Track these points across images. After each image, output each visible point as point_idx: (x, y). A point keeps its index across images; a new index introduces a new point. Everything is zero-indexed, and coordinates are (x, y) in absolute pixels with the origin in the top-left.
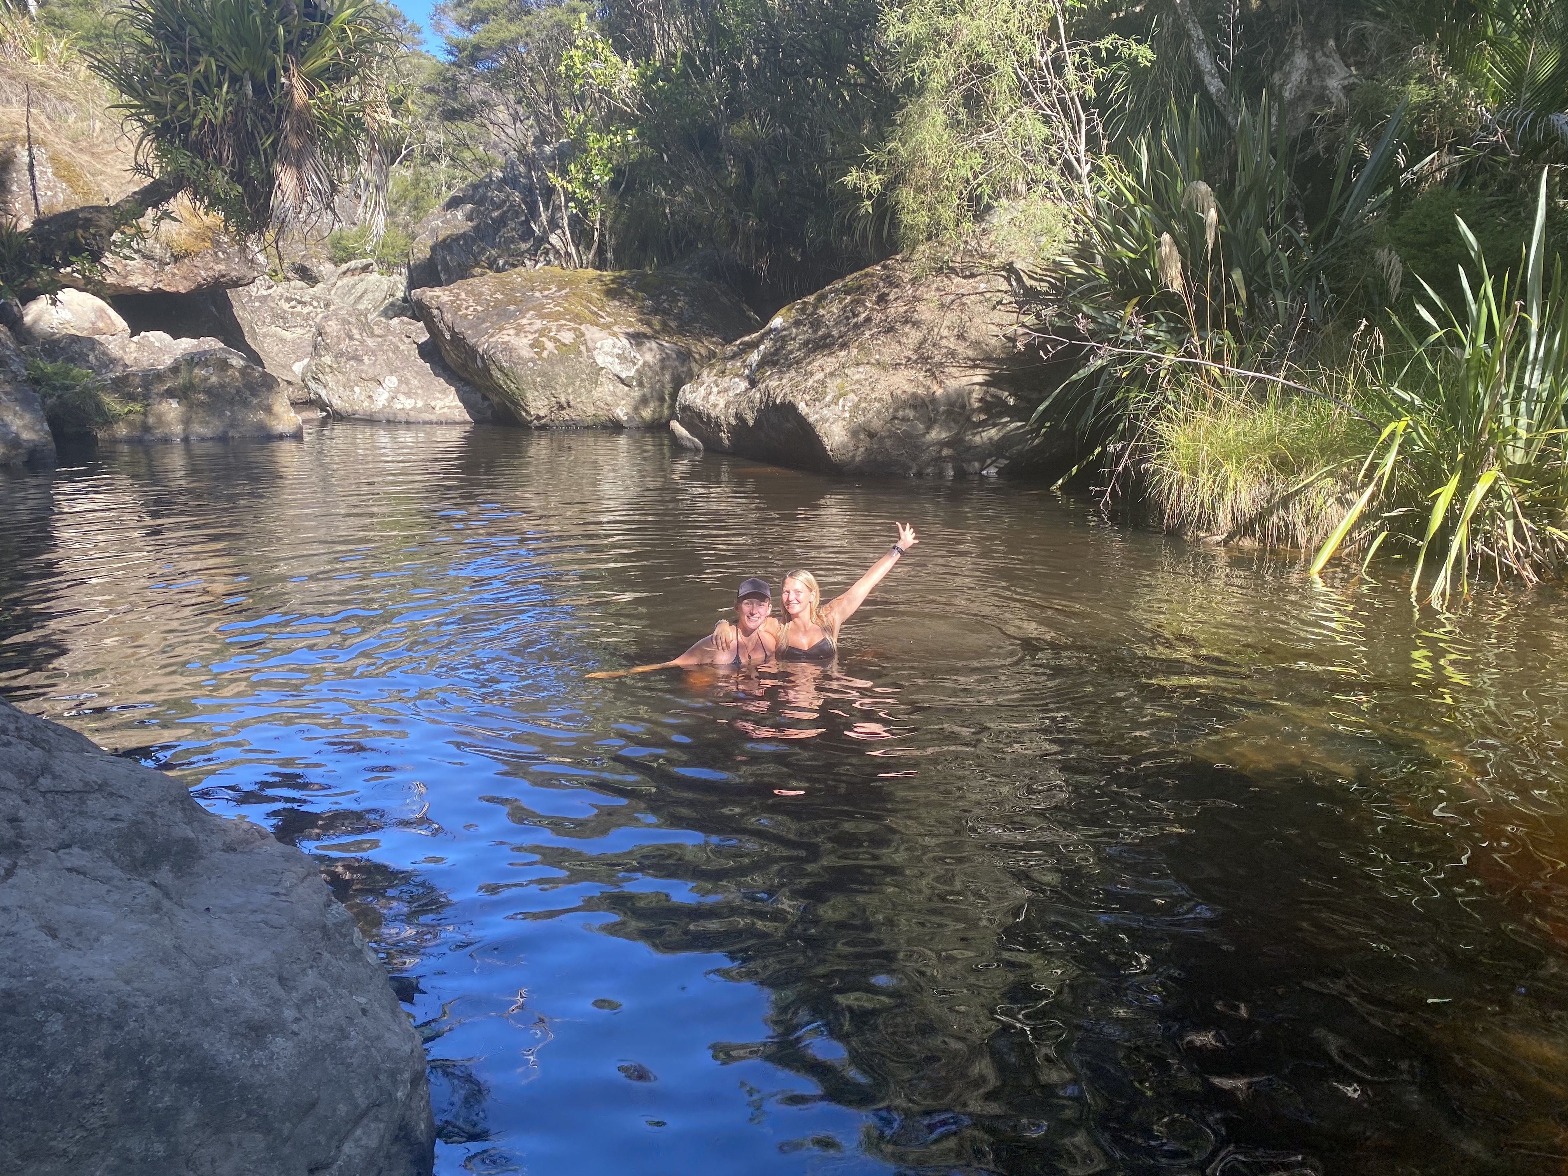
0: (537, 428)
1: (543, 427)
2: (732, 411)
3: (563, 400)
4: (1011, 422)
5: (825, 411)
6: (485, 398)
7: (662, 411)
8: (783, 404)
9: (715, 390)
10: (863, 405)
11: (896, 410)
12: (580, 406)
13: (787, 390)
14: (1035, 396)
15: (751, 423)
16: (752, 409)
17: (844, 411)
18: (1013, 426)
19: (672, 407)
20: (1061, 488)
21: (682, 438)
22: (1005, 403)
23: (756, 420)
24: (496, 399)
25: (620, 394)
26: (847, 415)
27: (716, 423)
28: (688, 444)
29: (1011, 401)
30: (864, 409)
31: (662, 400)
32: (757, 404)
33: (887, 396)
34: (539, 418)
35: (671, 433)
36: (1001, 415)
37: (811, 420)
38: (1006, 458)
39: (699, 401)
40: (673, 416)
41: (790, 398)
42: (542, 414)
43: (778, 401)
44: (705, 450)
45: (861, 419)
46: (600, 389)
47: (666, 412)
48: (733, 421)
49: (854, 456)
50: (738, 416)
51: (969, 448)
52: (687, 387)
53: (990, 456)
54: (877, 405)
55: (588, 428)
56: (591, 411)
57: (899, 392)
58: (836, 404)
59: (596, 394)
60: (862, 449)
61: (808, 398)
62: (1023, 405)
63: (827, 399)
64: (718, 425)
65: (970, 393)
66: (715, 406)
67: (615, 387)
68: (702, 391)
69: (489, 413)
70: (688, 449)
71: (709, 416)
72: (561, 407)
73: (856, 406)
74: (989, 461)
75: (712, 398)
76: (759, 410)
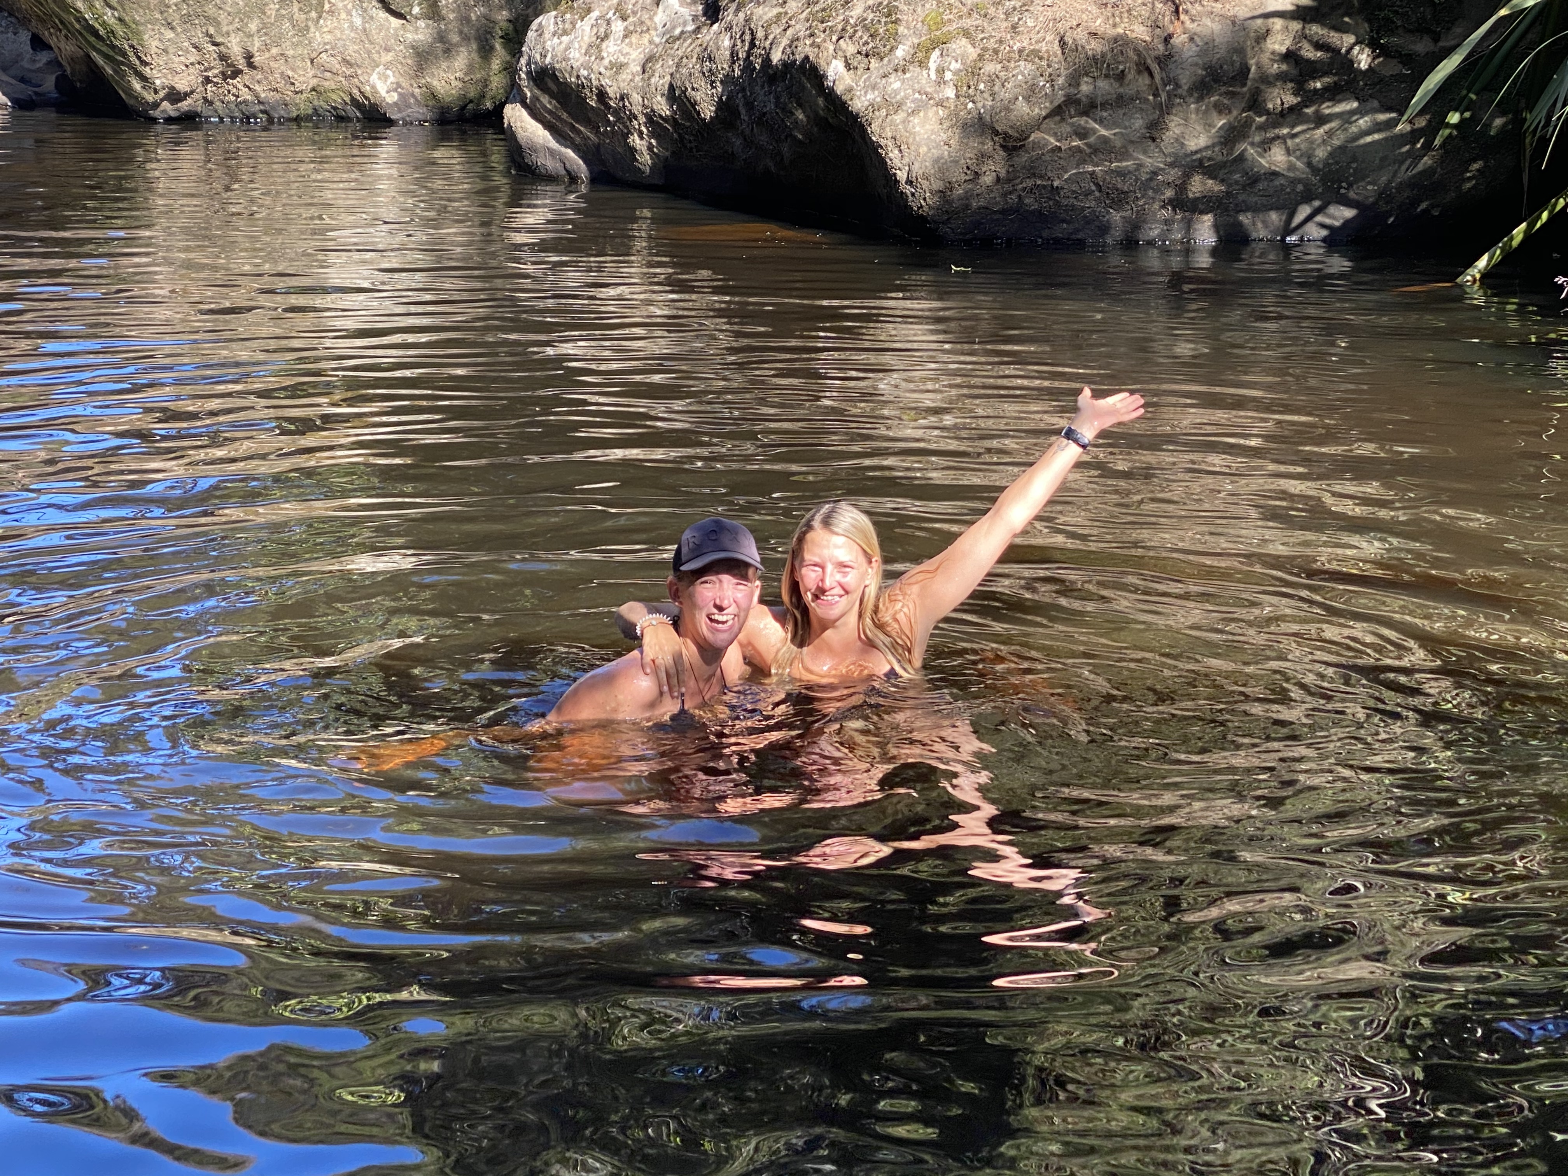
0: (169, 120)
1: (186, 120)
2: (660, 81)
3: (235, 48)
4: (1360, 112)
5: (895, 83)
6: (38, 43)
7: (485, 82)
8: (787, 66)
9: (618, 27)
10: (991, 67)
11: (1074, 80)
12: (278, 66)
13: (799, 28)
14: (1422, 46)
15: (708, 111)
16: (710, 76)
17: (941, 82)
18: (1364, 122)
19: (511, 70)
20: (1486, 279)
21: (534, 149)
22: (1347, 64)
23: (722, 106)
24: (66, 48)
25: (378, 38)
26: (950, 93)
27: (621, 110)
28: (550, 165)
29: (1363, 59)
30: (992, 79)
31: (486, 51)
32: (723, 65)
33: (1050, 46)
34: (175, 96)
35: (508, 136)
36: (1333, 93)
37: (858, 104)
38: (1347, 203)
39: (576, 57)
40: (513, 93)
41: (805, 49)
42: (182, 86)
43: (776, 57)
44: (594, 180)
45: (985, 103)
46: (327, 23)
47: (497, 81)
48: (663, 108)
49: (967, 196)
50: (675, 95)
51: (1256, 179)
52: (547, 21)
53: (1307, 198)
54: (1026, 67)
55: (297, 120)
56: (305, 78)
57: (1081, 36)
58: (923, 64)
59: (319, 36)
60: (986, 180)
61: (850, 49)
62: (1394, 68)
63: (900, 52)
64: (624, 116)
65: (1263, 36)
66: (618, 67)
67: (368, 18)
68: (585, 29)
69: (49, 83)
70: (550, 179)
71: (602, 95)
72: (231, 70)
73: (973, 71)
74: (1303, 212)
75: (610, 48)
76: (728, 80)
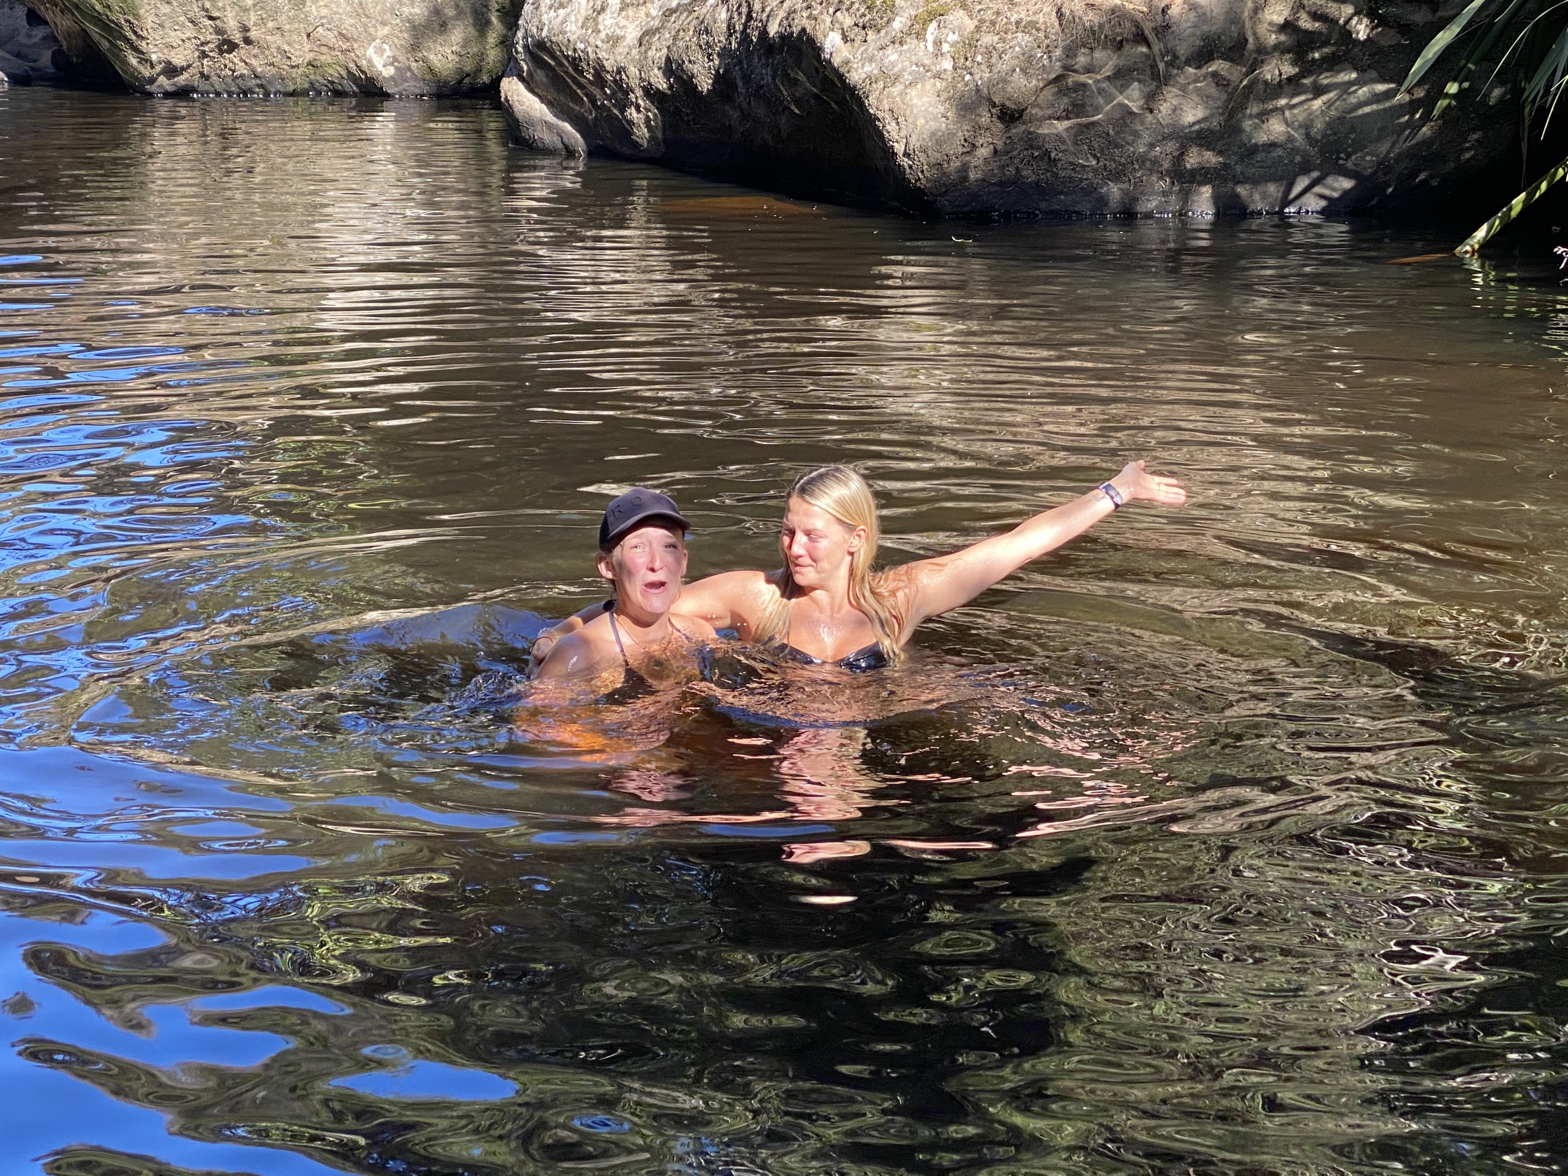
0: (167, 95)
1: (183, 94)
2: (657, 54)
3: (231, 24)
4: (1360, 82)
5: (892, 55)
6: (34, 18)
7: (482, 56)
8: (786, 38)
10: (988, 39)
11: (1070, 52)
12: (274, 40)
13: (796, 1)
14: (1420, 16)
15: (704, 84)
16: (707, 49)
17: (938, 54)
18: (1363, 92)
19: (507, 43)
20: (1485, 250)
21: (531, 122)
22: (1346, 34)
23: (718, 79)
24: (62, 23)
25: (375, 11)
26: (947, 64)
27: (618, 83)
28: (548, 138)
29: (1362, 30)
30: (989, 52)
31: (482, 25)
32: (720, 37)
33: (1047, 17)
34: (171, 70)
35: (503, 108)
36: (1332, 63)
37: (855, 77)
38: (1346, 173)
39: (573, 30)
40: (509, 66)
41: (801, 21)
42: (178, 60)
43: (773, 29)
44: (592, 153)
45: (982, 75)
47: (493, 55)
48: (660, 82)
49: (964, 168)
50: (671, 68)
51: (1254, 149)
53: (1305, 170)
54: (1023, 39)
55: (295, 95)
56: (302, 53)
57: (1078, 7)
58: (920, 36)
59: (316, 10)
60: (983, 152)
61: (847, 21)
62: (1391, 38)
63: (898, 24)
64: (622, 91)
65: (1261, 7)
66: (614, 40)
68: (582, 2)
69: (45, 58)
70: (547, 152)
71: (599, 68)
72: (228, 46)
73: (970, 43)
74: (1302, 183)
75: (607, 21)
76: (725, 53)
